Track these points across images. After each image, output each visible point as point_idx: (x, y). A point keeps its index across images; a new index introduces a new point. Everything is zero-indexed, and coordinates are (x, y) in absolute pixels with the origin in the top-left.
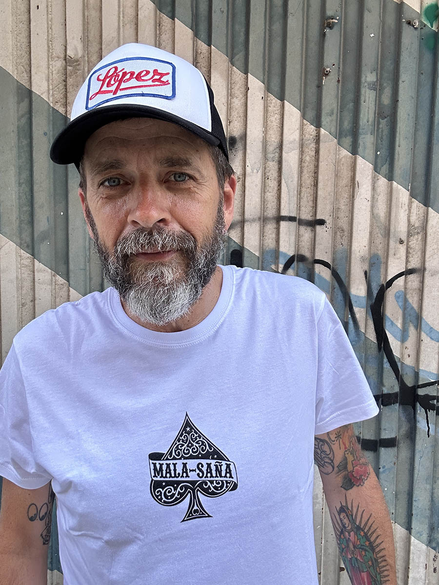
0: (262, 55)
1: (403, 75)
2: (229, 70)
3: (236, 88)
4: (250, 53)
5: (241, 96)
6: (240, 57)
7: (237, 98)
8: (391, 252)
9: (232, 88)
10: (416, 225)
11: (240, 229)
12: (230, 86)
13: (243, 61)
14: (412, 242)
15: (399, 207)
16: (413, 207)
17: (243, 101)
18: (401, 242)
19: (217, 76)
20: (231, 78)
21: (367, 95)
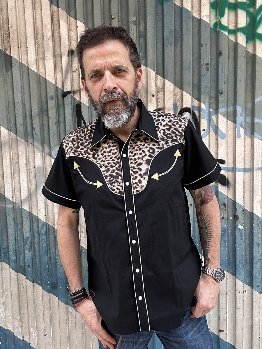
0: (82, 11)
1: (148, 17)
2: (68, 19)
3: (72, 27)
4: (77, 10)
5: (75, 30)
6: (72, 12)
7: (73, 31)
8: (149, 101)
9: (70, 27)
10: (160, 88)
11: (79, 94)
12: (69, 26)
13: (74, 14)
14: (159, 96)
15: (151, 79)
16: (158, 79)
17: (76, 33)
18: (153, 96)
19: (63, 22)
20: (69, 22)
21: (132, 27)
